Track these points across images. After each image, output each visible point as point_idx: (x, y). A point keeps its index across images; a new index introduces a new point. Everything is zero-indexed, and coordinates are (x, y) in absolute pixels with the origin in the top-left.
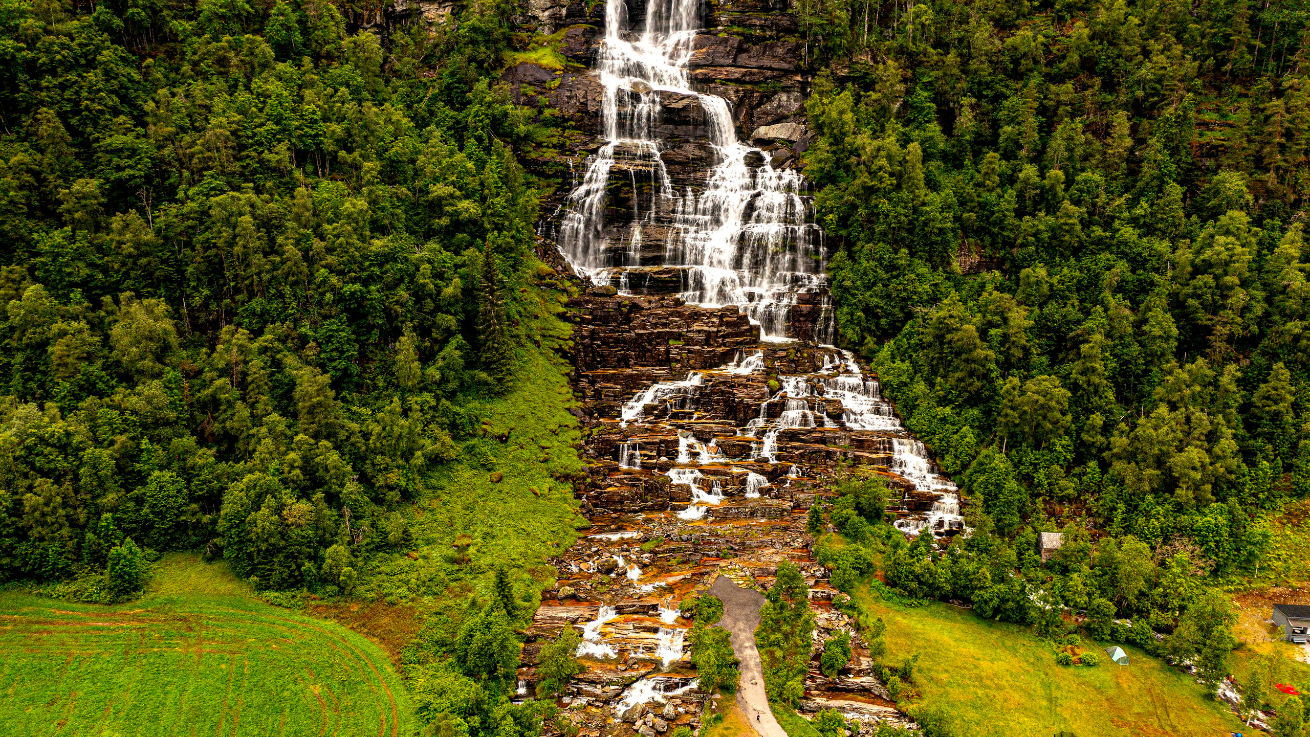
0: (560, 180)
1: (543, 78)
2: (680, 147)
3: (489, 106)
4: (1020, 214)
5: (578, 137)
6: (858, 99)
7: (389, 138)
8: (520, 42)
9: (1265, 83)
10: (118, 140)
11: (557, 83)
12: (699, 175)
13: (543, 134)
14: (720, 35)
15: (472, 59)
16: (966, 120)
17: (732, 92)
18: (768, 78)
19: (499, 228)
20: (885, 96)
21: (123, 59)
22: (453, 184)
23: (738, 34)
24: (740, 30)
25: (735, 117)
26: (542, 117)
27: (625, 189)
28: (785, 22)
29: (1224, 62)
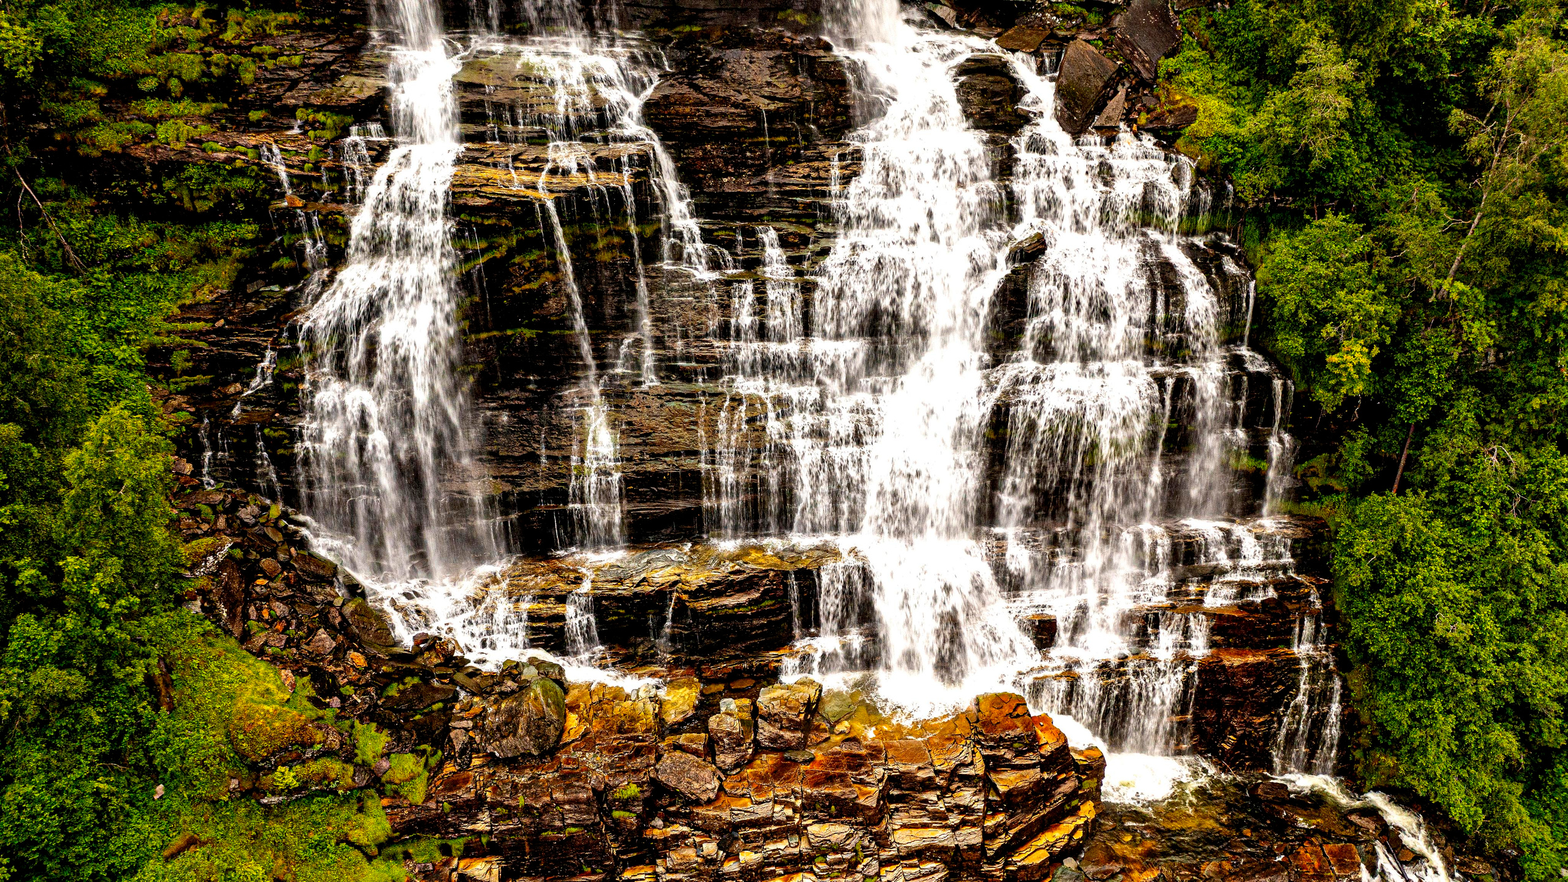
0: (248, 230)
2: (714, 70)
5: (289, 43)
12: (798, 173)
27: (526, 260)
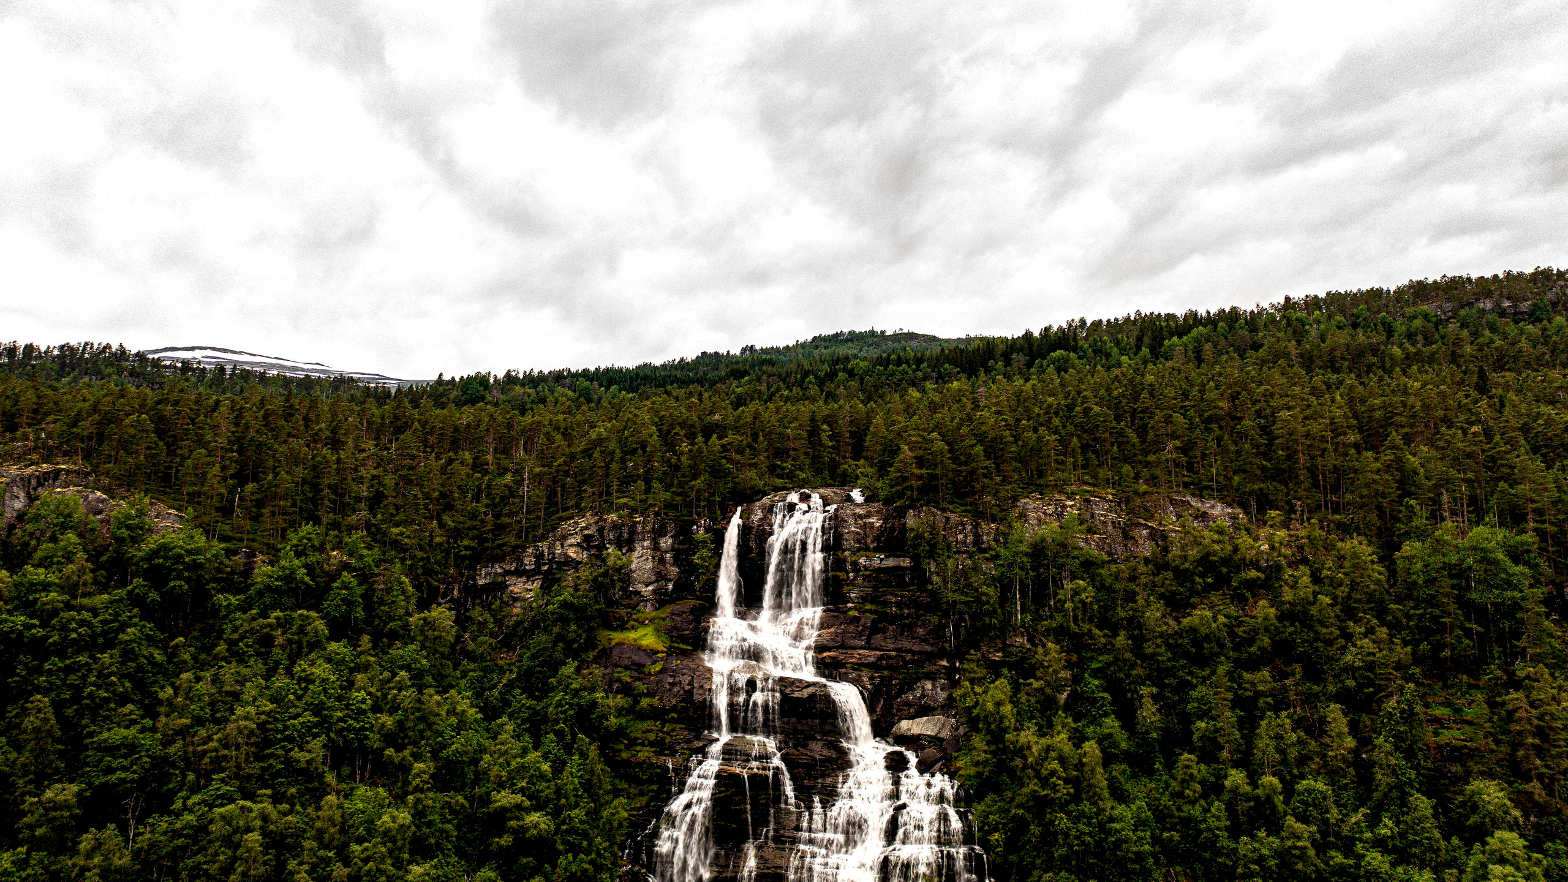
0: (655, 787)
1: (642, 661)
2: (805, 746)
3: (576, 693)
4: (1234, 833)
5: (681, 733)
6: (1016, 688)
7: (449, 733)
8: (617, 619)
9: (1495, 671)
10: (117, 734)
11: (658, 667)
12: (829, 780)
13: (640, 728)
14: (851, 613)
15: (559, 638)
16: (1149, 713)
17: (865, 679)
18: (908, 662)
19: (575, 850)
20: (1048, 684)
21: (149, 638)
22: (522, 791)
23: (870, 611)
24: (873, 607)
25: (871, 709)
26: (638, 708)
27: (737, 798)
28: (925, 599)
29: (1440, 646)
